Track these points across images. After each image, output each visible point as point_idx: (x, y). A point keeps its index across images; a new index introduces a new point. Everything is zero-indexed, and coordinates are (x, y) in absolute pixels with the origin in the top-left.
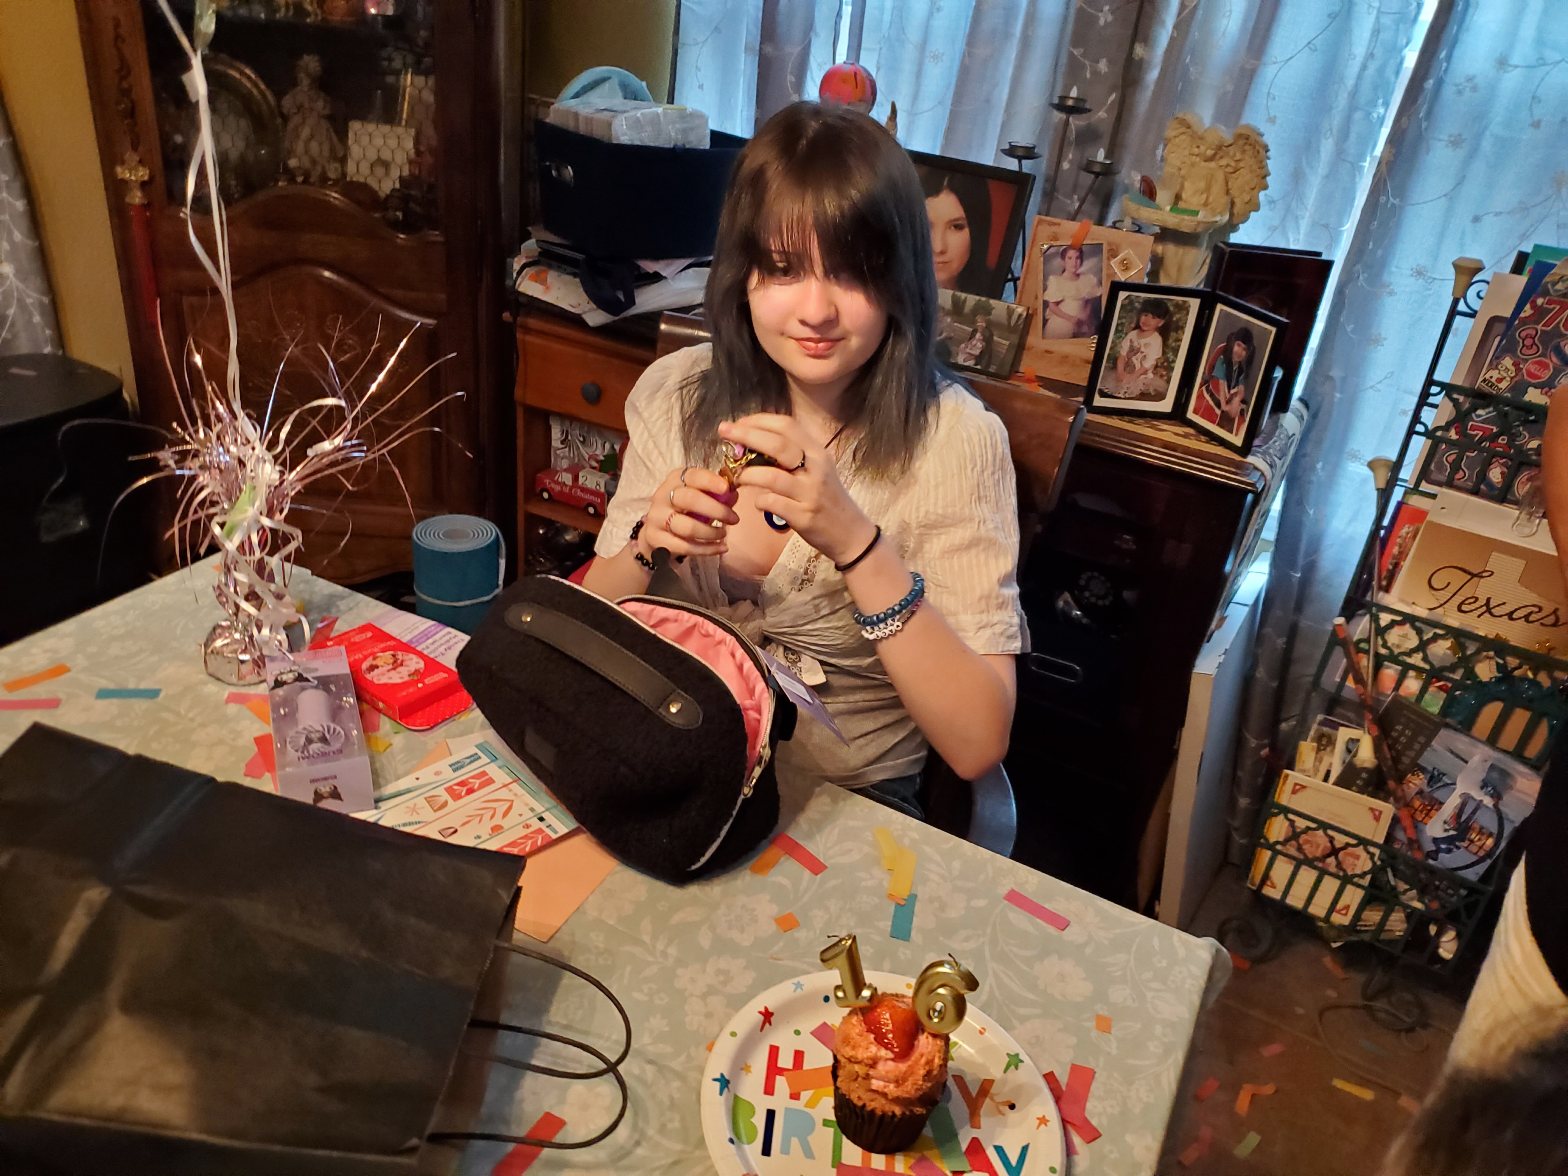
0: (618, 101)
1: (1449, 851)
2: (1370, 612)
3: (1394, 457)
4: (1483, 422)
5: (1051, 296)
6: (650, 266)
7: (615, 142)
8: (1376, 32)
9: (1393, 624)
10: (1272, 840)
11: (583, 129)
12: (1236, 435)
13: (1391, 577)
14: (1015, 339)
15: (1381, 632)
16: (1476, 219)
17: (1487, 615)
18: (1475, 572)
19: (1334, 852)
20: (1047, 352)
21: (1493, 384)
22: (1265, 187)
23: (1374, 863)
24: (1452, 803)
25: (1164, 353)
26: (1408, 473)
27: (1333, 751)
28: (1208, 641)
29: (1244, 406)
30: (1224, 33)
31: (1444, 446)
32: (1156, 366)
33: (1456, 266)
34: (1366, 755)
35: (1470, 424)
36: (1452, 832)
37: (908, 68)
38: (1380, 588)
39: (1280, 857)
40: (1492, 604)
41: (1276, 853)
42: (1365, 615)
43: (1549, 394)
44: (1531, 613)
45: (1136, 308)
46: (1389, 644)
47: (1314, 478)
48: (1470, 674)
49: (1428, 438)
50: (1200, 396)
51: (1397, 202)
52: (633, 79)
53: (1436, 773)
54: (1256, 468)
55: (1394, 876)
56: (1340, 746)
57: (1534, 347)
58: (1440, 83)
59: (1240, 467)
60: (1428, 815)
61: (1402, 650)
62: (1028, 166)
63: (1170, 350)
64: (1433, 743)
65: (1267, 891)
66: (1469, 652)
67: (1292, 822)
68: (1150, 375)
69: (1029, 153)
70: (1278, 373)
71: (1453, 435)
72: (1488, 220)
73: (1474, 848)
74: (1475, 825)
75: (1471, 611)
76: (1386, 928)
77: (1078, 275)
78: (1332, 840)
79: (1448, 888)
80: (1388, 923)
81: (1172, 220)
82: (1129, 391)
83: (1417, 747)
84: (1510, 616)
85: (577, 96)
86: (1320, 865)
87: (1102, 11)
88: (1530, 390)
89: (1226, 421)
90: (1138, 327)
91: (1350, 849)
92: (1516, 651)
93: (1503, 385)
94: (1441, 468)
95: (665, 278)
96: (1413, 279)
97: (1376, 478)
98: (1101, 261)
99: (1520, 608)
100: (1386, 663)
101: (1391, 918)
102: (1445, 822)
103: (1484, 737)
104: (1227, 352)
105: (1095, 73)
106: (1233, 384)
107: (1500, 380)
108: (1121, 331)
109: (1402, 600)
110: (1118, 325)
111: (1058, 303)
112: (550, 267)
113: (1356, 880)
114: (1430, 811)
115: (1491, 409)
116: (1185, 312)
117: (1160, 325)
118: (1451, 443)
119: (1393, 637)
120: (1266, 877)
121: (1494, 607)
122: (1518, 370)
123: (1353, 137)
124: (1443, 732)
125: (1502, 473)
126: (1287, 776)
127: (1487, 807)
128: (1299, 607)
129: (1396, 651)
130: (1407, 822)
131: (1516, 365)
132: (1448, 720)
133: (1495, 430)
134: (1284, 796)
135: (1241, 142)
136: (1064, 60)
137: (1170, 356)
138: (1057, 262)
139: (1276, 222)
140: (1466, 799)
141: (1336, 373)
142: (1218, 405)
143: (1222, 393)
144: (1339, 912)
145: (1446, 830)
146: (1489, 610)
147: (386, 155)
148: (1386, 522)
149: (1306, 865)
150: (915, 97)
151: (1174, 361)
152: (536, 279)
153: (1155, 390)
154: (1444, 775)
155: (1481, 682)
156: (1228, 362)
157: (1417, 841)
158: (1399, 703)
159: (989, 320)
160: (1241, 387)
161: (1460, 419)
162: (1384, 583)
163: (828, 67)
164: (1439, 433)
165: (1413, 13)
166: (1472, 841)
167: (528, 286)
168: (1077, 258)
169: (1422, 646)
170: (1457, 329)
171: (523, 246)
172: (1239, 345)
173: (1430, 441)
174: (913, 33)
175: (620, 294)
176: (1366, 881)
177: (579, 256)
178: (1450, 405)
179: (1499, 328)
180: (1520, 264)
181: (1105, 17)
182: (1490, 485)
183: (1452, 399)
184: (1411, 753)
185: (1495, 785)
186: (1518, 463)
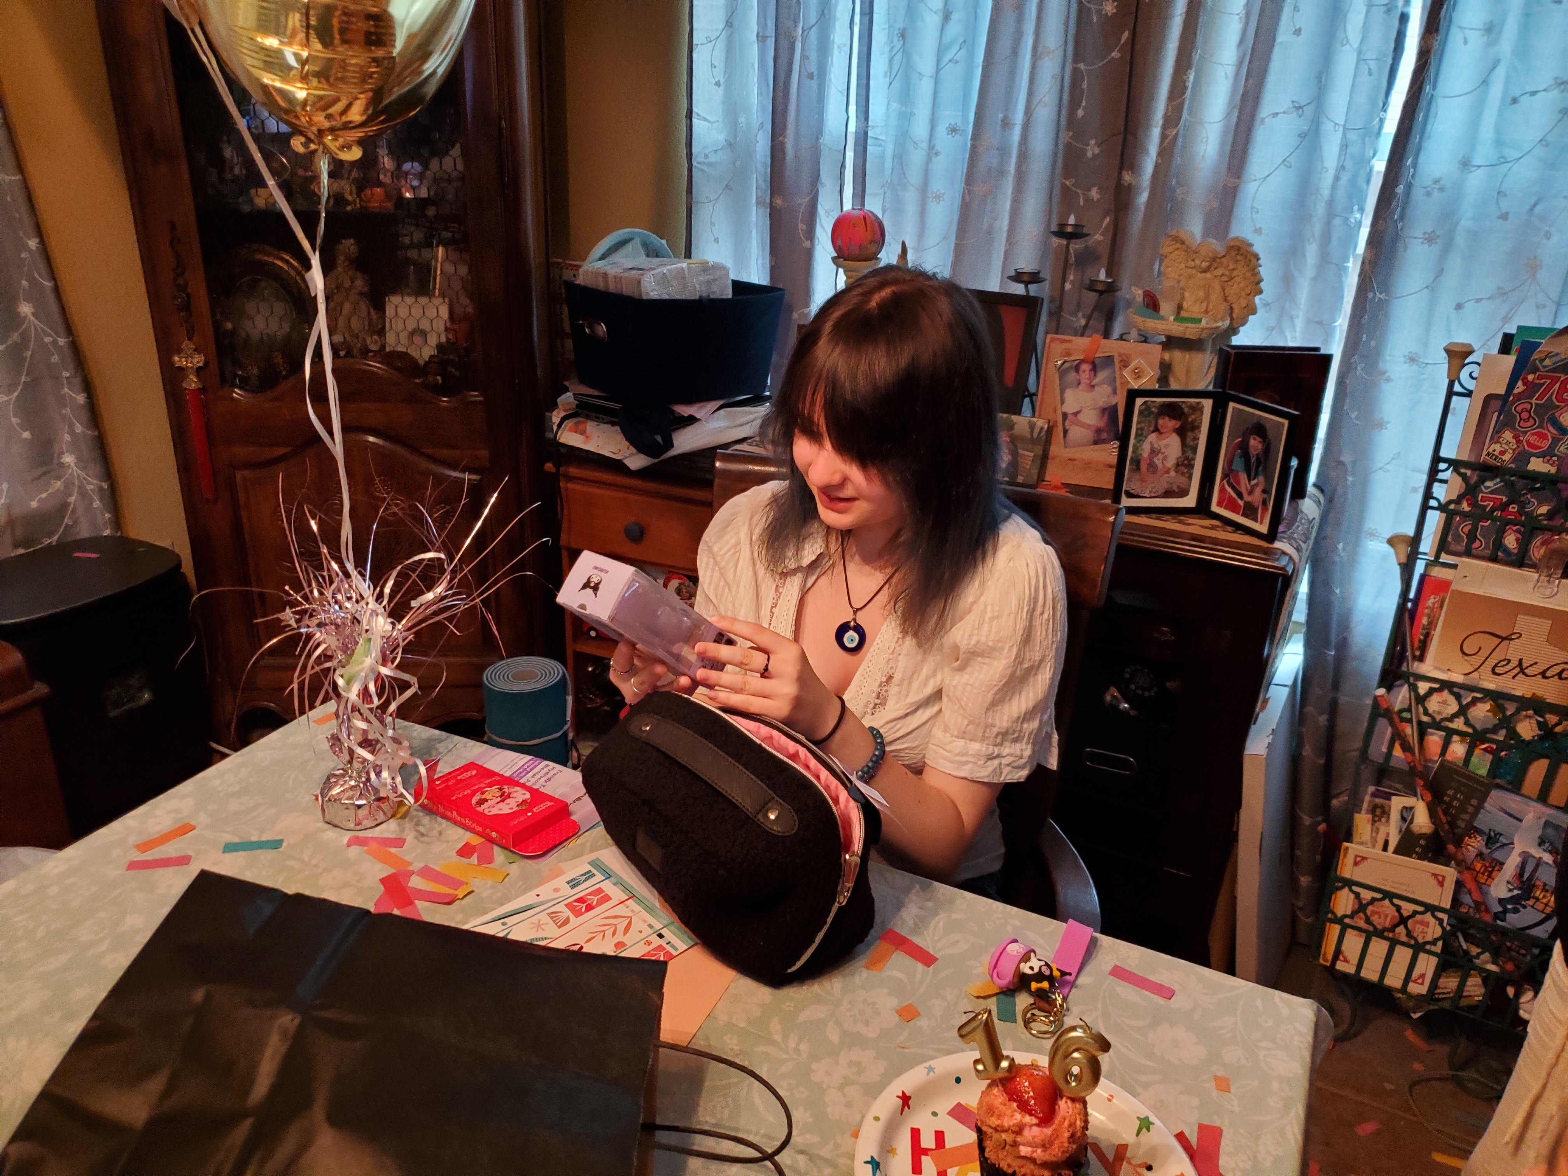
0: (642, 260)
1: (1516, 911)
2: (1408, 682)
3: (1411, 532)
4: (1492, 492)
5: (1069, 407)
6: (685, 410)
7: (645, 297)
8: (1345, 146)
9: (1431, 691)
10: (1340, 913)
11: (612, 288)
12: (1261, 523)
13: (1424, 646)
14: (1039, 450)
15: (1421, 700)
16: (1459, 307)
17: (1520, 675)
18: (1504, 635)
19: (1403, 921)
20: (1070, 460)
21: (1497, 457)
22: (1260, 292)
23: (1443, 928)
24: (1512, 863)
25: (1183, 452)
26: (1427, 545)
27: (1388, 820)
28: (1255, 723)
29: (1265, 496)
30: (1203, 157)
31: (1458, 519)
32: (1178, 465)
33: (1448, 351)
34: (1422, 821)
35: (1480, 495)
36: (1516, 892)
37: (912, 209)
38: (1414, 658)
39: (1349, 930)
40: (1525, 665)
41: (1344, 928)
42: (1402, 685)
43: (1551, 462)
44: (1562, 671)
45: (1153, 412)
46: (1430, 712)
47: (1337, 559)
48: (1513, 734)
49: (1442, 511)
50: (1222, 490)
51: (1383, 296)
52: (654, 238)
53: (1492, 834)
54: (1284, 553)
55: (1466, 941)
56: (1395, 816)
57: (1531, 420)
58: (1409, 187)
59: (1269, 553)
60: (1489, 876)
61: (1444, 716)
62: (1033, 289)
63: (1188, 447)
64: (1486, 805)
65: (1340, 966)
66: (1509, 713)
67: (1357, 895)
68: (1173, 474)
69: (1033, 278)
70: (1294, 463)
71: (1465, 507)
72: (1469, 306)
73: (1540, 906)
74: (1538, 883)
75: (1505, 673)
76: (1465, 994)
77: (1093, 386)
78: (1398, 909)
79: (1520, 947)
80: (1466, 988)
81: (1177, 329)
82: (1154, 490)
83: (1470, 809)
84: (1543, 674)
85: (602, 258)
86: (1391, 935)
87: (1088, 145)
88: (1533, 459)
89: (1250, 511)
90: (1156, 430)
91: (1418, 917)
92: (1554, 709)
93: (1507, 457)
94: (1458, 538)
95: (699, 420)
96: (1407, 365)
97: (1397, 554)
98: (1114, 371)
99: (1552, 666)
100: (1429, 730)
101: (1468, 983)
102: (1508, 882)
103: (1535, 795)
104: (1244, 447)
105: (1088, 200)
106: (1253, 475)
107: (1503, 453)
108: (1142, 434)
109: (1437, 668)
110: (1137, 429)
111: (1076, 414)
112: (588, 417)
113: (1428, 947)
114: (1491, 872)
115: (1498, 480)
116: (1199, 413)
117: (1177, 426)
118: (1465, 515)
119: (1433, 704)
120: (1338, 953)
121: (1527, 668)
122: (1519, 442)
123: (1334, 241)
124: (1494, 793)
125: (1517, 540)
126: (1347, 848)
127: (1547, 864)
128: (1336, 685)
129: (1438, 718)
130: (1470, 885)
131: (1516, 437)
132: (1498, 781)
133: (1504, 500)
134: (1347, 869)
135: (1233, 253)
136: (1057, 191)
138: (1072, 375)
139: (1273, 323)
140: (1526, 857)
141: (1346, 458)
142: (1240, 495)
143: (1243, 485)
144: (1415, 981)
145: (1510, 890)
146: (1522, 671)
147: (425, 325)
148: (1412, 595)
149: (1377, 936)
151: (1194, 459)
152: (576, 430)
153: (1179, 487)
154: (1501, 835)
155: (1524, 740)
156: (1246, 455)
157: (1484, 903)
158: (1446, 768)
159: (1012, 435)
160: (1261, 478)
161: (1470, 491)
162: (1418, 653)
163: (836, 215)
164: (1452, 507)
165: (1377, 127)
166: (1537, 899)
167: (569, 438)
168: (1090, 370)
169: (1463, 711)
170: (1454, 409)
171: (558, 400)
172: (1254, 439)
173: (1444, 515)
174: (914, 177)
175: (659, 438)
176: (1438, 948)
177: (617, 406)
178: (1459, 480)
179: (1496, 404)
180: (1506, 344)
181: (1092, 150)
182: (1506, 551)
183: (1460, 474)
184: (1466, 817)
185: (1552, 840)
186: (1529, 527)
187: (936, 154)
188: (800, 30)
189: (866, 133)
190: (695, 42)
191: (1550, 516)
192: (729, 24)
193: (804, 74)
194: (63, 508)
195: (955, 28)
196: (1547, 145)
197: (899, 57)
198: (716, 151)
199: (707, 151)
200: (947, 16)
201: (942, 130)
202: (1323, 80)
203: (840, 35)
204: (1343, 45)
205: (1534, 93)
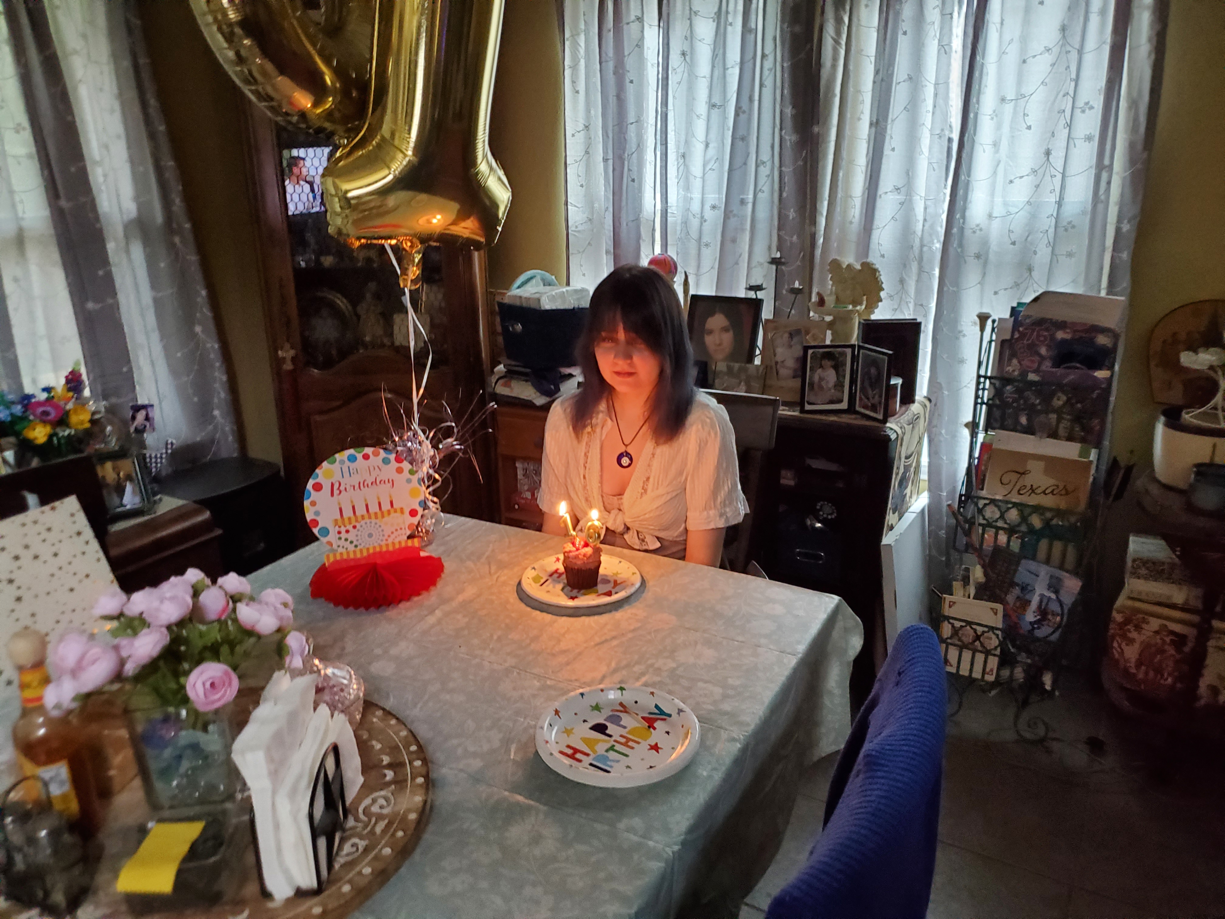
0: (541, 288)
1: (1039, 628)
2: (973, 502)
4: (1010, 393)
5: (779, 358)
6: (566, 371)
7: (543, 308)
8: (925, 209)
9: (985, 505)
10: (945, 637)
11: (525, 304)
12: (880, 414)
13: (982, 482)
15: (981, 511)
17: (1032, 494)
18: (1022, 472)
19: (978, 637)
21: (1011, 373)
22: (883, 289)
23: (999, 641)
24: (1035, 601)
25: (837, 379)
26: (981, 425)
27: (970, 583)
29: (880, 398)
30: (854, 216)
31: (994, 409)
32: (835, 386)
33: (979, 317)
34: (979, 575)
35: (1005, 395)
36: (1039, 617)
37: (693, 252)
38: (978, 489)
39: (950, 647)
40: (1034, 487)
41: (948, 645)
43: (1040, 375)
44: (1053, 490)
45: (818, 358)
46: (986, 517)
47: (942, 439)
48: (1029, 526)
49: (985, 405)
50: (861, 399)
51: (955, 289)
52: (547, 274)
53: (1024, 585)
54: (891, 429)
55: (1012, 646)
57: (1025, 352)
58: (962, 229)
59: (880, 428)
60: (1023, 609)
61: (993, 519)
62: (760, 295)
64: (1019, 568)
65: (949, 669)
66: (1027, 515)
67: (952, 624)
68: (833, 391)
69: (759, 288)
70: (899, 380)
71: (998, 402)
73: (1051, 624)
74: (1049, 611)
75: (1025, 493)
76: (1014, 678)
77: (792, 345)
78: (975, 631)
80: (1015, 675)
82: (823, 400)
83: (1011, 572)
84: (1044, 492)
85: (519, 287)
86: (972, 647)
87: (789, 212)
88: (1029, 374)
89: (874, 408)
90: (821, 366)
91: (985, 634)
92: (1049, 510)
93: (1016, 373)
94: (996, 420)
95: (575, 376)
97: (969, 432)
99: (1048, 488)
100: (987, 528)
101: (1015, 672)
102: (1034, 612)
103: (1043, 560)
104: (868, 374)
105: (791, 243)
106: (874, 389)
107: (1014, 371)
109: (989, 493)
111: (783, 362)
112: (513, 378)
113: (993, 652)
114: (1025, 607)
115: (1013, 386)
117: (833, 365)
118: (998, 406)
119: (987, 513)
120: (946, 661)
121: (1035, 489)
122: (1021, 364)
124: (1023, 562)
125: (1026, 419)
126: (947, 598)
127: (1053, 600)
129: (990, 520)
130: (1012, 614)
131: (1019, 362)
132: (1025, 555)
133: (1017, 397)
134: (946, 610)
135: (865, 269)
136: (775, 238)
137: (841, 379)
138: (780, 339)
139: (893, 307)
140: (1042, 596)
142: (869, 401)
143: (869, 394)
144: (988, 674)
145: (1036, 616)
146: (1033, 491)
149: (965, 649)
150: (699, 267)
152: (505, 385)
153: (837, 398)
154: (1028, 585)
155: (1035, 529)
156: (870, 378)
157: (1020, 624)
158: (997, 550)
159: (747, 375)
160: (878, 390)
161: (999, 393)
162: (979, 486)
163: (651, 257)
164: (990, 402)
165: (942, 198)
166: (1049, 620)
167: (501, 390)
168: (790, 337)
169: (1002, 517)
171: (495, 369)
172: (873, 368)
173: (987, 407)
174: (694, 234)
175: (552, 387)
176: (998, 652)
177: (528, 370)
178: (992, 387)
179: (1006, 345)
180: (1013, 312)
182: (1021, 425)
183: (992, 384)
184: (1010, 577)
185: (1055, 586)
186: (1032, 412)
187: (705, 221)
188: (626, 155)
189: (667, 210)
190: (568, 162)
191: (1041, 404)
192: (587, 152)
193: (630, 179)
194: (212, 441)
195: (711, 152)
196: (1031, 204)
197: (682, 168)
198: (582, 224)
199: (577, 224)
200: (707, 145)
201: (707, 207)
202: (910, 173)
203: (649, 156)
204: (920, 155)
205: (1021, 177)
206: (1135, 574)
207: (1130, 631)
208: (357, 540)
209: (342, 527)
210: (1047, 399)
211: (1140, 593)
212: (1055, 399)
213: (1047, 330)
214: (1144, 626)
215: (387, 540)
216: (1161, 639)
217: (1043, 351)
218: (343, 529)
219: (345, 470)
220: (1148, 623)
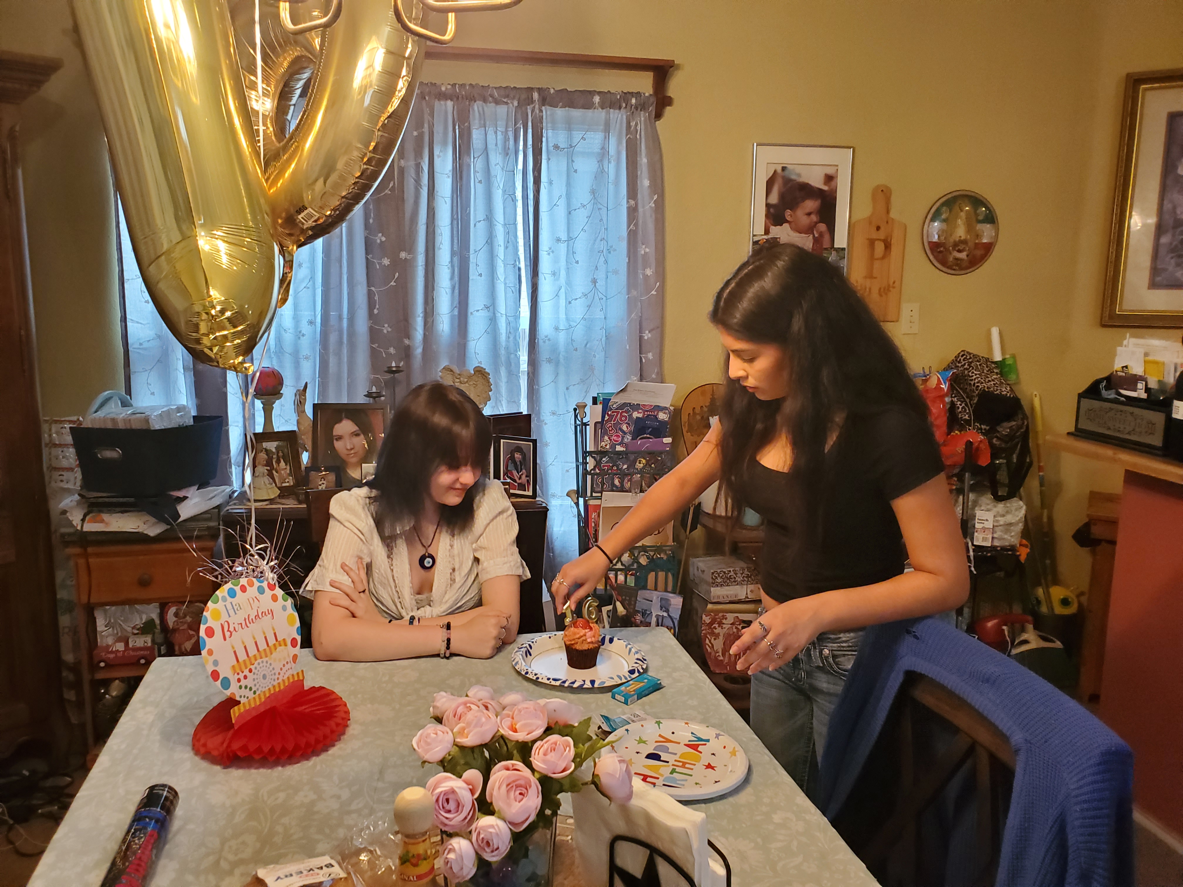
3: (575, 489)
4: (606, 463)
6: (179, 494)
7: (154, 429)
8: (509, 323)
11: (122, 426)
12: (527, 492)
16: (567, 389)
21: (604, 447)
24: (654, 621)
29: (527, 478)
31: (595, 477)
34: (621, 610)
35: (602, 465)
43: (623, 446)
48: (639, 564)
51: (537, 387)
53: (643, 611)
54: (542, 502)
57: (613, 430)
64: (638, 598)
66: (636, 555)
69: (378, 395)
71: (598, 471)
72: (571, 388)
83: (633, 603)
85: (97, 411)
87: (384, 327)
88: (617, 446)
89: (522, 487)
92: (651, 549)
93: (608, 447)
94: (597, 486)
95: (188, 498)
96: (552, 416)
97: (570, 498)
103: (653, 588)
104: (511, 459)
106: (519, 471)
107: (606, 445)
112: (103, 511)
115: (607, 457)
118: (597, 474)
122: (611, 440)
123: (513, 364)
124: (639, 592)
125: (619, 481)
127: (666, 617)
131: (609, 438)
132: (639, 587)
133: (611, 465)
140: (657, 616)
142: (516, 482)
143: (514, 476)
148: (582, 515)
154: (646, 610)
155: (644, 565)
156: (515, 462)
158: (619, 588)
160: (523, 471)
161: (598, 464)
164: (592, 472)
167: (90, 527)
172: (516, 454)
173: (590, 476)
174: (289, 350)
178: (593, 460)
179: (599, 426)
180: (595, 401)
181: (386, 329)
182: (616, 487)
183: (593, 457)
184: (632, 607)
185: (665, 606)
186: (623, 475)
187: (303, 335)
190: (126, 278)
191: (628, 468)
196: (586, 320)
201: (304, 322)
202: (493, 294)
204: (498, 279)
205: (576, 299)
206: (715, 584)
207: (716, 629)
208: (255, 685)
209: (240, 673)
210: (632, 465)
211: (719, 597)
212: (637, 464)
213: (626, 412)
214: (724, 621)
215: (278, 679)
216: (736, 628)
217: (624, 428)
218: (241, 676)
219: (229, 607)
220: (726, 619)
